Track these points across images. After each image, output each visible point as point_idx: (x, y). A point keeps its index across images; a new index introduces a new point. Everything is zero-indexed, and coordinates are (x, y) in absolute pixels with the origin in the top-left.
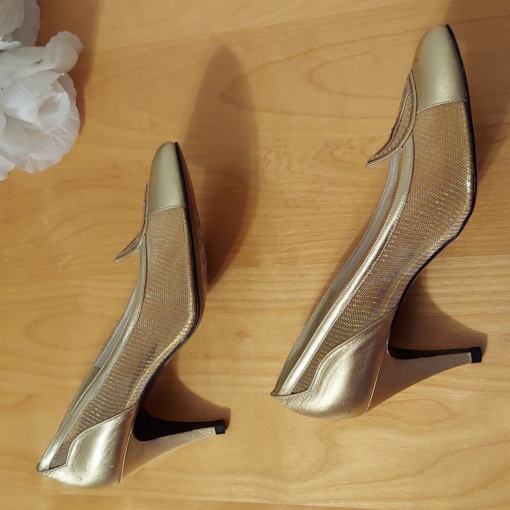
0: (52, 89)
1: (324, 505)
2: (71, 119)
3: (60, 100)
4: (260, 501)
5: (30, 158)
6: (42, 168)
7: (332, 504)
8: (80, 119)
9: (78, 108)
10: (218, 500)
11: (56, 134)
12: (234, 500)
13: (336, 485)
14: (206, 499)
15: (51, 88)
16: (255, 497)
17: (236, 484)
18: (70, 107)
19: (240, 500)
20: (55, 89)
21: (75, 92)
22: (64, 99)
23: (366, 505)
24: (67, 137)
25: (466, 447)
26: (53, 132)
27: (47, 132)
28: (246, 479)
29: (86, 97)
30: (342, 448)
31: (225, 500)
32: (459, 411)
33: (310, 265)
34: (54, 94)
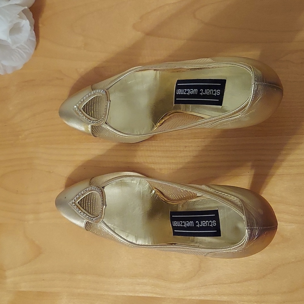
0: (19, 18)
1: (197, 298)
2: (29, 39)
3: (23, 25)
4: (154, 296)
5: (2, 64)
6: (10, 72)
7: (203, 297)
8: (36, 40)
9: (35, 32)
10: (125, 294)
11: (20, 49)
12: (136, 295)
13: (206, 285)
14: (118, 294)
15: (18, 16)
16: (152, 293)
17: (139, 284)
18: (30, 30)
19: (141, 295)
20: (21, 18)
21: (33, 21)
22: (26, 24)
23: (225, 298)
24: (27, 51)
25: (293, 261)
26: (17, 47)
27: (14, 47)
28: (145, 281)
29: (40, 25)
30: (210, 261)
31: (131, 294)
32: (289, 237)
33: (191, 140)
34: (20, 20)
